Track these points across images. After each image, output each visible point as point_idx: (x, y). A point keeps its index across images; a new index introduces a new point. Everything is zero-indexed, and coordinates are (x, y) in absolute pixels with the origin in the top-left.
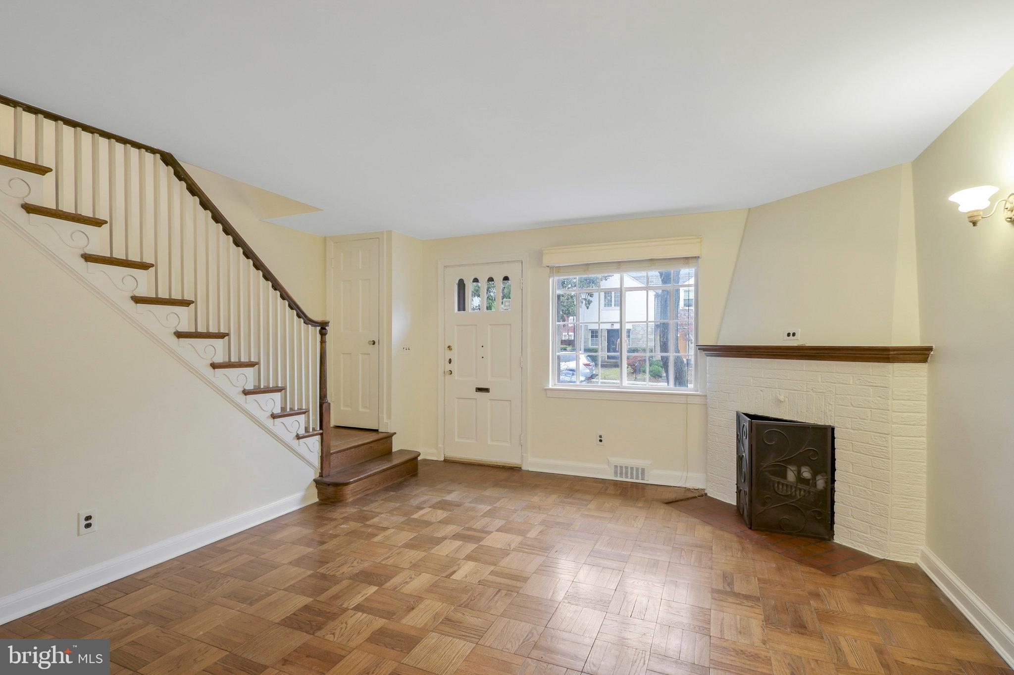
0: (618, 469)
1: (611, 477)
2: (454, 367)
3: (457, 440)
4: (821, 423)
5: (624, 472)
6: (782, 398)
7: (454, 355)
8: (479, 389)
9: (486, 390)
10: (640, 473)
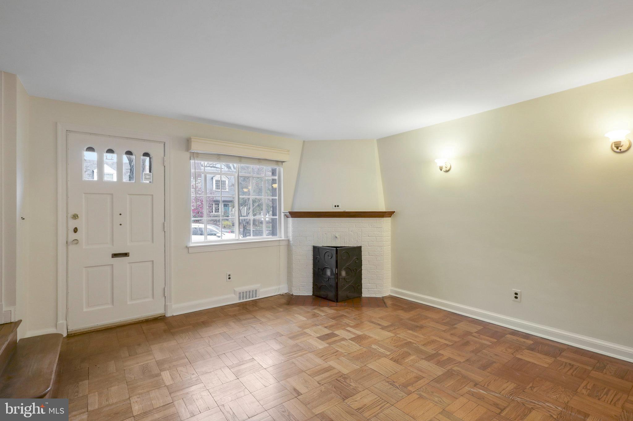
0: (242, 295)
1: (237, 301)
2: (81, 235)
3: (85, 310)
4: (355, 245)
5: (245, 296)
6: (337, 236)
7: (80, 223)
8: (115, 255)
9: (126, 255)
10: (254, 293)
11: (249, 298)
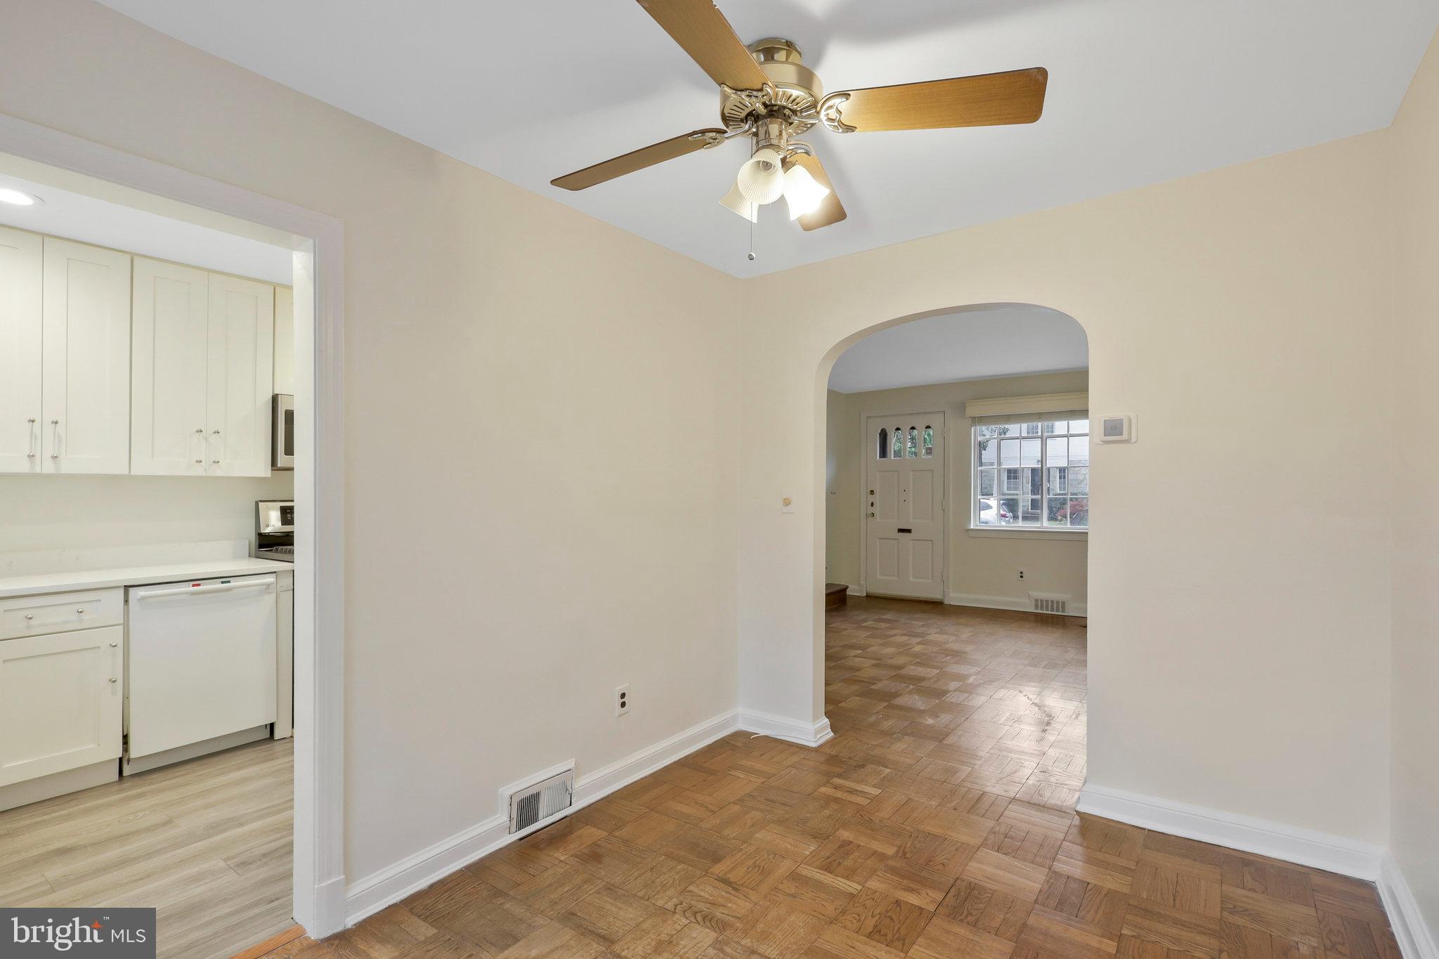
0: (1038, 602)
1: (1032, 610)
2: (876, 510)
3: (877, 578)
5: (1044, 605)
7: (877, 498)
8: (901, 531)
9: (909, 531)
10: (1060, 606)
11: (1058, 610)
